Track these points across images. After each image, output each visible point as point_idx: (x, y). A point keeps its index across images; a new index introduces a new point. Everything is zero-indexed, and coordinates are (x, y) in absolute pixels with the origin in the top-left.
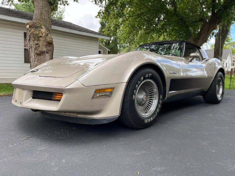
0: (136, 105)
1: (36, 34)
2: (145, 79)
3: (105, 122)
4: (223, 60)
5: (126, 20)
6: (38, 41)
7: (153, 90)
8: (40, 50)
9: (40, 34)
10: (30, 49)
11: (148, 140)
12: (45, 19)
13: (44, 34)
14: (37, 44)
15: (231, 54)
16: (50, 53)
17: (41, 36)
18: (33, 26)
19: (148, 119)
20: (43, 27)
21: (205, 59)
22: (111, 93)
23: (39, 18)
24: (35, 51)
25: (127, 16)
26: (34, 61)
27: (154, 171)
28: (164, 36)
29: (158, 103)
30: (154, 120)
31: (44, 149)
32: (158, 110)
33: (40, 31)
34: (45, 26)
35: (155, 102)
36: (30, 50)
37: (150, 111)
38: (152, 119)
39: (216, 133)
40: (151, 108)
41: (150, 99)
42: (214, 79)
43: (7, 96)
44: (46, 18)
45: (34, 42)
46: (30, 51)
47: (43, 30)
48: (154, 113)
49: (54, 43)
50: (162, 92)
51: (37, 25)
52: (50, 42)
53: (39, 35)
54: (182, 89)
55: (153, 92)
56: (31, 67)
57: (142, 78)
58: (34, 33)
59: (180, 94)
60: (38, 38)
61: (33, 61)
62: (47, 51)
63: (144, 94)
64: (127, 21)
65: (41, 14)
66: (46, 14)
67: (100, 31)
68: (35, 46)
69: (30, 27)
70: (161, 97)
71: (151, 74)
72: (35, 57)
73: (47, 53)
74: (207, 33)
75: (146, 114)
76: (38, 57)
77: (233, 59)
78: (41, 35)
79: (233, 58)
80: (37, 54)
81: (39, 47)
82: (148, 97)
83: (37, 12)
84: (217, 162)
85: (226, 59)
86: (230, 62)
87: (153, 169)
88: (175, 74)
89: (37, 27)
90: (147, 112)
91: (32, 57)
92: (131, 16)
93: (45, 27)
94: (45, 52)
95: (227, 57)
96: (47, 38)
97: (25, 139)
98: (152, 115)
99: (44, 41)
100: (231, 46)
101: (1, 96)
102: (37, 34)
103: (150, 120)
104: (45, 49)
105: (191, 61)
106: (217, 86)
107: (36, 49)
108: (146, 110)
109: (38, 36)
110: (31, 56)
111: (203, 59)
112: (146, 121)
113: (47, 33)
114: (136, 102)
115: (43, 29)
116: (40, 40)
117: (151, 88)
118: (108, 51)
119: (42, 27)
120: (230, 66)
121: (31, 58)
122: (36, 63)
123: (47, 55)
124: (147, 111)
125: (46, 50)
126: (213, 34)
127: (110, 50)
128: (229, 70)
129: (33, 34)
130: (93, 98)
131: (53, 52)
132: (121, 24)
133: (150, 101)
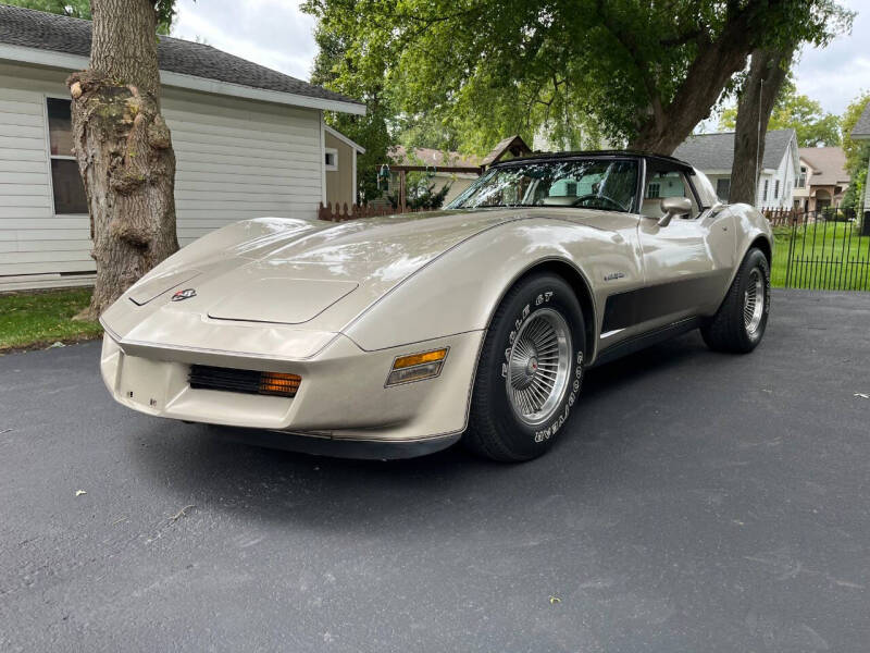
0: (510, 390)
1: (111, 117)
2: (533, 308)
3: (424, 452)
4: (767, 171)
5: (419, 32)
6: (118, 144)
7: (556, 339)
8: (128, 174)
9: (125, 116)
10: (90, 171)
11: (553, 497)
12: (135, 56)
13: (139, 117)
14: (115, 154)
15: (793, 149)
16: (163, 184)
17: (130, 126)
18: (97, 87)
19: (543, 430)
20: (133, 89)
21: (708, 208)
22: (440, 364)
23: (112, 54)
24: (108, 180)
25: (423, 19)
26: (108, 216)
27: (584, 590)
28: (556, 84)
29: (573, 377)
30: (561, 430)
31: (258, 544)
32: (572, 399)
33: (121, 104)
34: (141, 87)
35: (561, 377)
36: (90, 174)
37: (549, 404)
38: (555, 429)
39: (745, 463)
40: (551, 395)
41: (547, 367)
42: (737, 276)
43: (24, 348)
44: (138, 54)
45: (105, 149)
46: (90, 180)
47: (136, 102)
48: (561, 411)
49: (175, 145)
50: (582, 341)
51: (110, 83)
52: (162, 146)
53: (123, 121)
54: (638, 321)
55: (556, 346)
56: (93, 236)
57: (527, 310)
58: (103, 114)
59: (631, 337)
60: (120, 132)
61: (104, 216)
62: (154, 176)
63: (532, 352)
64: (423, 35)
65: (121, 36)
66: (138, 37)
67: (318, 70)
68: (107, 160)
69: (84, 91)
70: (580, 359)
71: (551, 293)
72: (112, 203)
73: (153, 183)
74: (709, 84)
75: (539, 416)
76: (120, 199)
77: (802, 164)
78: (130, 121)
79: (801, 158)
80: (118, 190)
81: (123, 163)
82: (541, 361)
83: (106, 31)
84: (752, 555)
85: (776, 168)
86: (791, 178)
87: (585, 586)
88: (620, 280)
89: (110, 92)
90: (540, 410)
91: (98, 202)
92: (435, 20)
93: (140, 91)
94: (144, 181)
95: (780, 162)
96: (151, 132)
97: (181, 515)
98: (555, 418)
99: (140, 141)
100: (793, 114)
101: (5, 351)
102: (113, 119)
103: (549, 433)
104: (144, 172)
105: (666, 223)
106: (746, 294)
107: (113, 174)
108: (536, 400)
109: (119, 125)
110: (94, 198)
111: (702, 209)
112: (539, 438)
113: (150, 112)
114: (509, 383)
115: (132, 95)
116: (126, 138)
117: (550, 332)
118: (358, 153)
119: (128, 90)
120: (789, 192)
121: (94, 203)
122: (113, 222)
123: (153, 192)
124: (539, 405)
125: (148, 174)
126: (730, 87)
127: (363, 150)
128: (785, 206)
129: (100, 117)
130: (389, 382)
131: (173, 181)
132: (400, 49)
133: (546, 373)
